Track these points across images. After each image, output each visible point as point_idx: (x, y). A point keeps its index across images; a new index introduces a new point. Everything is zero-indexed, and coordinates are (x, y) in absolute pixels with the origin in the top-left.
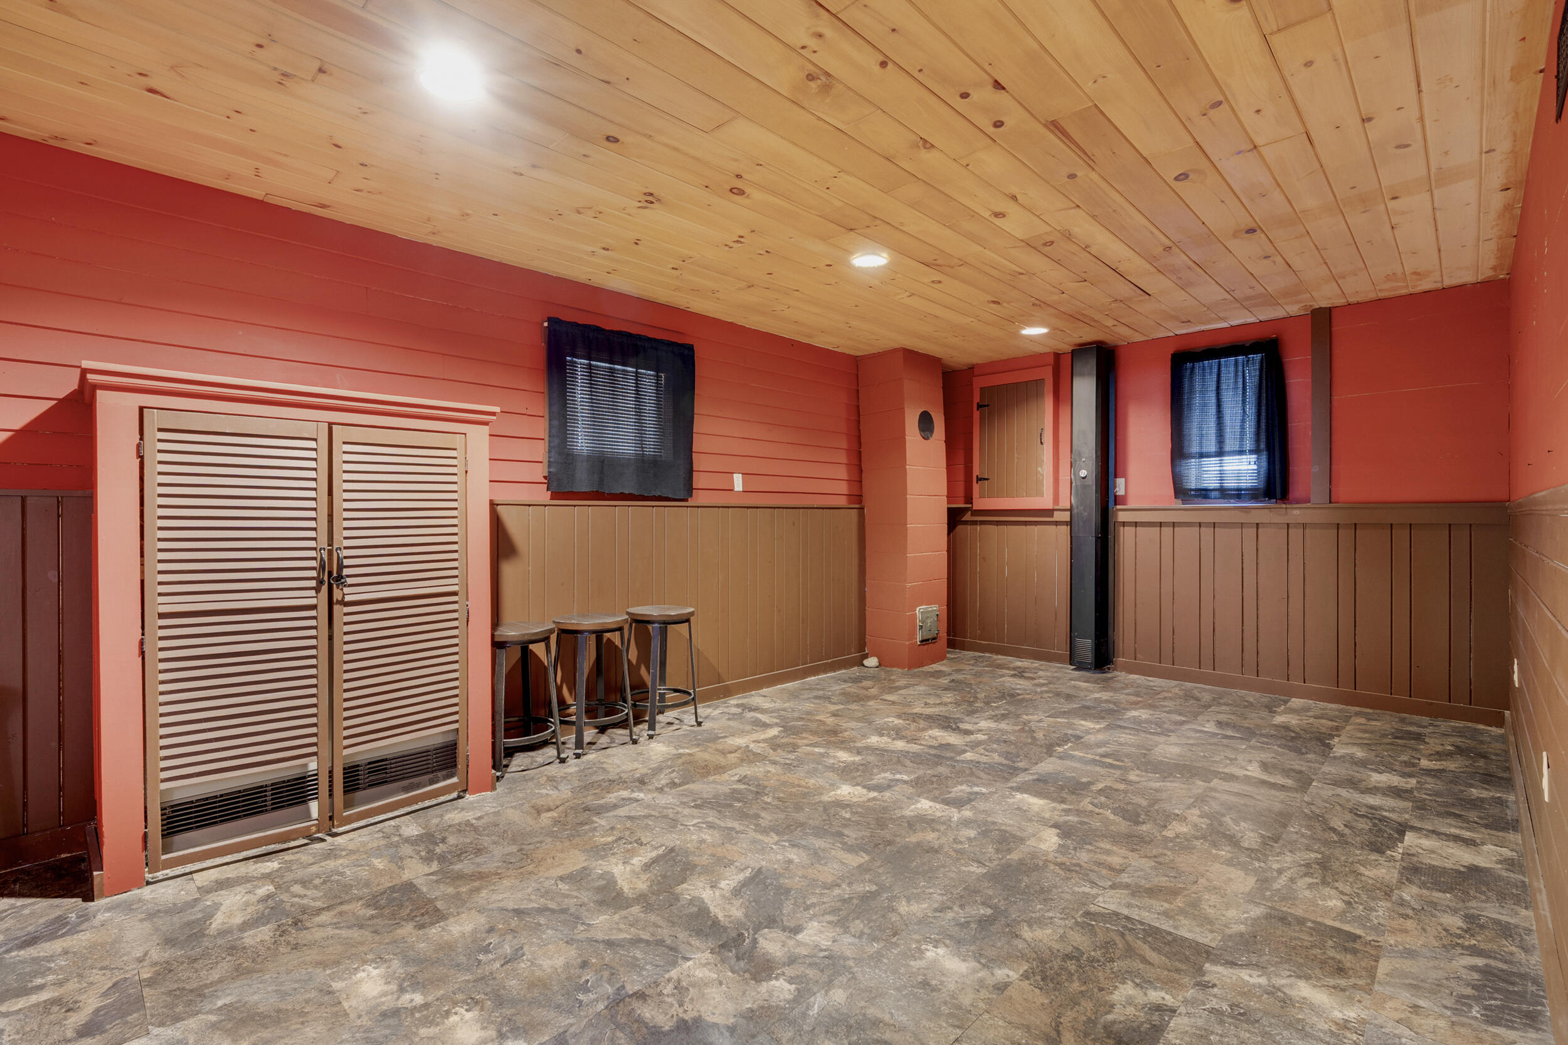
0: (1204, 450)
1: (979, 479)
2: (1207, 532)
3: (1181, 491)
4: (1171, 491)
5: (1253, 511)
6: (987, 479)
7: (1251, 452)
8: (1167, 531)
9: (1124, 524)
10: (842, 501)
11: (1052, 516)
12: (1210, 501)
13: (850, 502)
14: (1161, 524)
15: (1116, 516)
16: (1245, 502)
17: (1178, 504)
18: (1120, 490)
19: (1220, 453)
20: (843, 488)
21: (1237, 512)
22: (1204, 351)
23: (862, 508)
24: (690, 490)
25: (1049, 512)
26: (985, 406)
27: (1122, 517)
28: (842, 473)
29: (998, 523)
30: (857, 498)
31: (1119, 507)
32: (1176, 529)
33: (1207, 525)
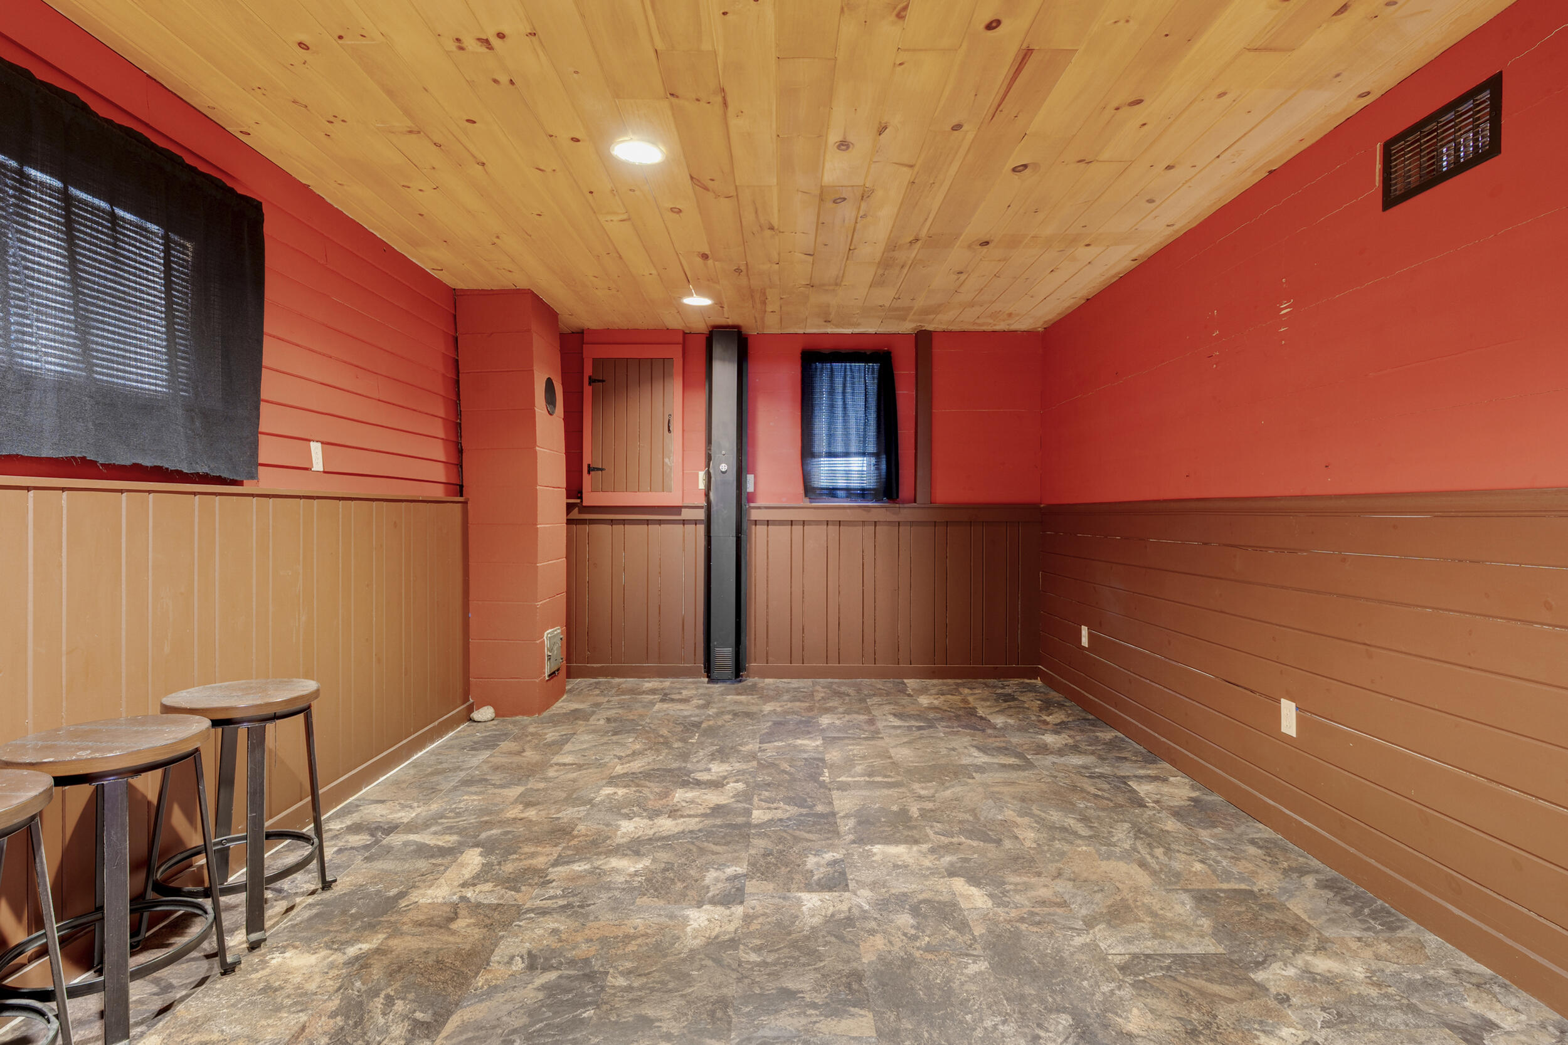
0: (833, 450)
1: (590, 469)
2: (833, 529)
3: (809, 490)
4: (801, 490)
5: (873, 510)
6: (602, 470)
7: (871, 455)
8: (797, 529)
9: (756, 522)
10: (438, 492)
11: (680, 514)
12: (836, 499)
13: (448, 494)
14: (792, 523)
15: (749, 516)
16: (868, 501)
17: (806, 503)
18: (750, 488)
19: (847, 454)
20: (439, 473)
21: (860, 510)
22: (831, 353)
23: (465, 503)
24: (253, 465)
25: (677, 509)
26: (599, 381)
27: (755, 515)
28: (438, 451)
29: (612, 522)
30: (458, 488)
31: (752, 505)
32: (805, 527)
33: (834, 523)
